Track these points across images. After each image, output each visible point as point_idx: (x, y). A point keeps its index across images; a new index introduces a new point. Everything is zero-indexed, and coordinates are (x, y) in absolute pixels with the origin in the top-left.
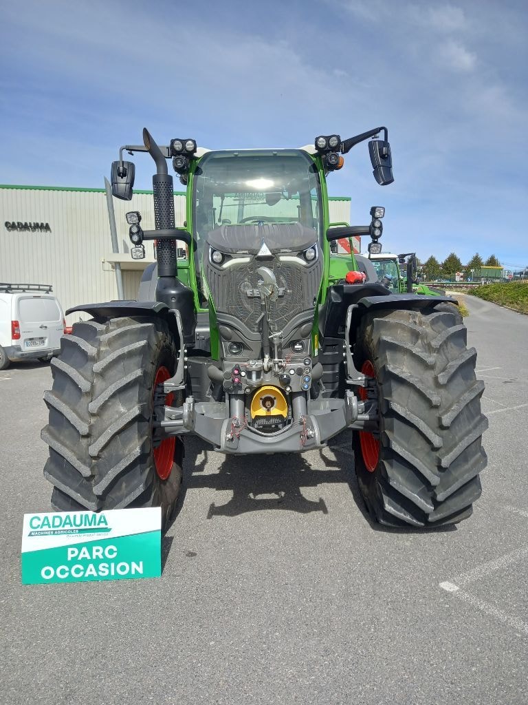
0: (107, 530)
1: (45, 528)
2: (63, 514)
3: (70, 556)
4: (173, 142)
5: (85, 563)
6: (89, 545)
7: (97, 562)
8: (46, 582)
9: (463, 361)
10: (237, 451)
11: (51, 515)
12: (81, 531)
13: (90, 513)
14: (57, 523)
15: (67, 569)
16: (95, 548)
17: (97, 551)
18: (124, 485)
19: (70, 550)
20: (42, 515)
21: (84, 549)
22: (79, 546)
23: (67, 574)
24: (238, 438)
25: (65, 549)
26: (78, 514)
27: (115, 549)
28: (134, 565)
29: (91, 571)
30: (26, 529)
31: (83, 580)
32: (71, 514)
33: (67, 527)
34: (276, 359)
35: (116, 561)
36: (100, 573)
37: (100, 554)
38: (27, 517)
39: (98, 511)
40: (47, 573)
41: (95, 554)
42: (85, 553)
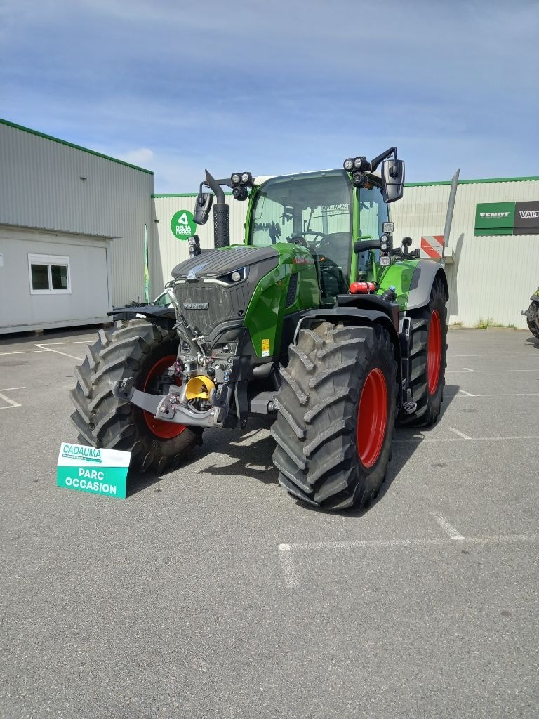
0: (100, 461)
1: (70, 453)
2: (80, 446)
3: (80, 474)
4: (233, 175)
5: (87, 479)
6: (91, 469)
7: (93, 481)
8: (67, 487)
9: (336, 369)
10: (172, 421)
11: (74, 445)
12: (88, 459)
13: (93, 448)
14: (76, 451)
15: (78, 481)
16: (93, 471)
17: (94, 473)
18: (111, 433)
19: (81, 470)
20: (70, 445)
21: (88, 471)
22: (85, 468)
23: (78, 485)
24: (175, 411)
25: (78, 468)
26: (87, 447)
27: (103, 475)
28: (111, 487)
29: (90, 486)
30: (61, 453)
31: (85, 491)
32: (84, 447)
33: (81, 455)
34: (204, 357)
35: (103, 482)
36: (95, 489)
37: (95, 476)
38: (63, 444)
39: (98, 448)
40: (69, 481)
41: (93, 475)
42: (87, 474)
